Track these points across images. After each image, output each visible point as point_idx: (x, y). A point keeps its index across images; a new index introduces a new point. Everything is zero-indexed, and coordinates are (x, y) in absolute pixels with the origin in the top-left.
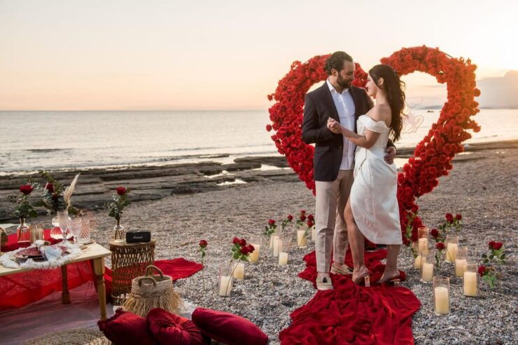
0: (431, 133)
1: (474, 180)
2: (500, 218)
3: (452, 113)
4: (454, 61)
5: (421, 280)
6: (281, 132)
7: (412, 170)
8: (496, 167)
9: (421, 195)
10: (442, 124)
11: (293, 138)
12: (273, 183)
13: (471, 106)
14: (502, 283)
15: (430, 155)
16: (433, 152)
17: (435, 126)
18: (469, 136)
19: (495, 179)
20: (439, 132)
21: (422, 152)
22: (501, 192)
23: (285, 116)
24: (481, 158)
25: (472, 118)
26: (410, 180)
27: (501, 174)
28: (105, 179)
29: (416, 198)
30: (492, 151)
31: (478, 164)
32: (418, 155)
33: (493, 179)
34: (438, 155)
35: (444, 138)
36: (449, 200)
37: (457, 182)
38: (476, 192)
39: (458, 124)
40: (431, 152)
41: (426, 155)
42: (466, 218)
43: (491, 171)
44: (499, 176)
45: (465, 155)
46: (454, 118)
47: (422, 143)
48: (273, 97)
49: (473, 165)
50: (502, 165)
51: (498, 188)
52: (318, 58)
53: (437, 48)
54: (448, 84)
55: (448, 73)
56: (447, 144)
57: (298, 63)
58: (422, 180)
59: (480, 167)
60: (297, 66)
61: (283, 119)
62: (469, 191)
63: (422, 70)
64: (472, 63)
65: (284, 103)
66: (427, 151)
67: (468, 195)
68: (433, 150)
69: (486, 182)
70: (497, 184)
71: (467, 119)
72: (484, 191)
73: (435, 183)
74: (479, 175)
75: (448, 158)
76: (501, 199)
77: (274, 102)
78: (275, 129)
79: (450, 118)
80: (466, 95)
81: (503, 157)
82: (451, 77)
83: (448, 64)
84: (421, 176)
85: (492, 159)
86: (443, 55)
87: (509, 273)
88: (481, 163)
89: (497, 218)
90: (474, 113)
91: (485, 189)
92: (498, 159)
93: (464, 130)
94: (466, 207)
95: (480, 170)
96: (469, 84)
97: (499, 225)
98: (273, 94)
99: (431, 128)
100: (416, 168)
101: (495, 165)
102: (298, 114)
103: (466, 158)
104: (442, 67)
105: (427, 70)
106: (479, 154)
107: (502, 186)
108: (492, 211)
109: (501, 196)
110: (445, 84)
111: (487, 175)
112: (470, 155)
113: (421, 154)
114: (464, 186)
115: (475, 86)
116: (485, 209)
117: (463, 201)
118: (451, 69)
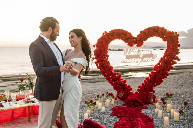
0: (160, 61)
1: (177, 82)
2: (189, 97)
3: (169, 53)
4: (170, 33)
5: (158, 116)
6: (99, 60)
7: (152, 76)
8: (187, 77)
9: (156, 86)
10: (165, 58)
11: (104, 63)
12: (84, 83)
13: (177, 51)
14: (188, 118)
15: (160, 70)
16: (161, 69)
17: (162, 58)
18: (176, 63)
19: (187, 82)
20: (164, 61)
21: (156, 69)
22: (190, 87)
23: (100, 54)
24: (180, 73)
25: (177, 55)
26: (152, 80)
27: (190, 80)
28: (4, 80)
29: (154, 87)
30: (186, 70)
31: (179, 75)
32: (155, 70)
33: (186, 82)
34: (163, 70)
35: (166, 63)
36: (166, 90)
37: (170, 83)
38: (178, 87)
39: (171, 58)
40: (160, 69)
41: (158, 70)
42: (174, 97)
43: (185, 78)
44: (189, 81)
45: (173, 71)
46: (170, 55)
47: (157, 65)
48: (95, 46)
49: (177, 76)
50: (190, 76)
51: (188, 86)
52: (114, 30)
53: (163, 27)
54: (167, 42)
55: (167, 37)
56: (167, 66)
57: (106, 32)
58: (157, 80)
59: (180, 77)
60: (105, 33)
61: (99, 55)
62: (175, 87)
63: (156, 36)
64: (177, 33)
65: (100, 48)
66: (158, 69)
67: (175, 89)
68: (161, 68)
69: (183, 83)
70: (188, 84)
71: (175, 56)
72: (182, 87)
73: (162, 81)
74: (179, 80)
75: (167, 71)
76: (189, 90)
77: (96, 48)
78: (96, 59)
79: (168, 55)
80: (175, 46)
81: (191, 72)
82: (168, 39)
83: (168, 34)
84: (156, 78)
85: (186, 73)
86: (165, 30)
87: (192, 115)
88: (181, 75)
89: (187, 97)
90: (178, 53)
91: (182, 86)
92: (189, 73)
93: (174, 60)
94: (174, 93)
95: (180, 78)
96: (176, 42)
97: (188, 99)
98: (95, 45)
99: (160, 59)
100: (154, 75)
101: (187, 76)
102: (106, 53)
103: (173, 72)
104: (165, 35)
105: (159, 36)
106: (180, 71)
107: (190, 85)
108: (185, 95)
109: (189, 89)
110: (166, 42)
111: (183, 80)
112: (176, 71)
113: (156, 70)
114: (173, 85)
115: (178, 43)
116: (182, 94)
117: (172, 91)
118: (169, 36)
